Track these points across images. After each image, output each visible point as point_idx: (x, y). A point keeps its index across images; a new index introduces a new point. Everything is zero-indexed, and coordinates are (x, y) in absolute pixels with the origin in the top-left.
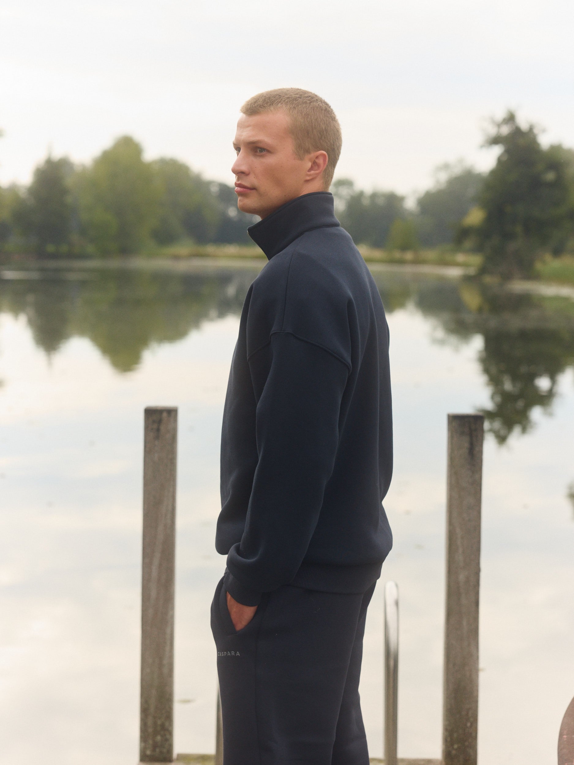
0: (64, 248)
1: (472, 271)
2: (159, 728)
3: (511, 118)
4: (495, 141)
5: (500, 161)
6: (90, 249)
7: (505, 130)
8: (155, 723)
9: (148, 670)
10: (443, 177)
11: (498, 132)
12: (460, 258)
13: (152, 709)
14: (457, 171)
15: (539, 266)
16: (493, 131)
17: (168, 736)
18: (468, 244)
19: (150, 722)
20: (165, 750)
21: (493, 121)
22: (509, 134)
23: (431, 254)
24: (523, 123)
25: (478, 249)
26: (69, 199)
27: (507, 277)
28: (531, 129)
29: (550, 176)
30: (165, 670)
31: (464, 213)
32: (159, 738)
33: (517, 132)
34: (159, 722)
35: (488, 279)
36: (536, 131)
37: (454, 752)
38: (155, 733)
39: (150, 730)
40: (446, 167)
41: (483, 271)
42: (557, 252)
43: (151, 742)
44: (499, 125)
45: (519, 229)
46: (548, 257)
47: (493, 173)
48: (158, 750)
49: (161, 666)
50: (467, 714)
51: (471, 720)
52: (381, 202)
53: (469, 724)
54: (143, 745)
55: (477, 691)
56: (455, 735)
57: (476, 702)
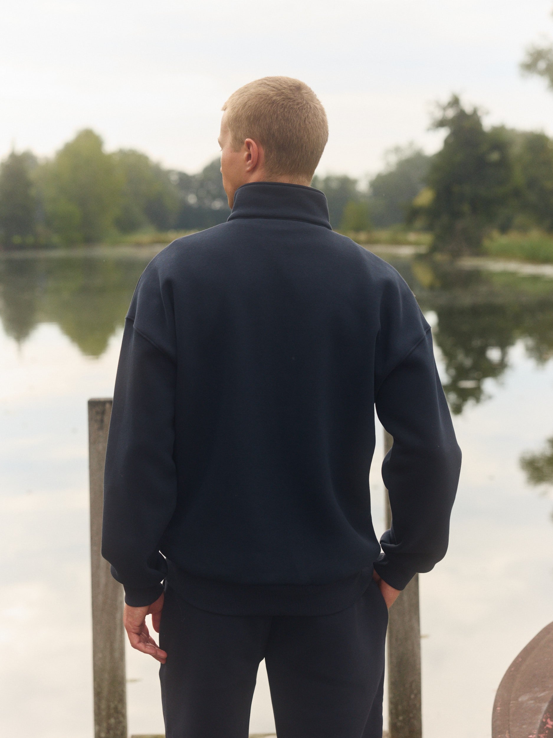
0: (30, 240)
1: (423, 250)
2: (112, 711)
3: (455, 102)
4: (441, 124)
6: (55, 239)
7: (451, 113)
8: (108, 707)
9: (100, 655)
10: (394, 159)
11: (444, 115)
12: (412, 237)
13: (105, 693)
14: (407, 153)
15: (487, 243)
16: (439, 115)
17: (121, 719)
18: (418, 223)
19: (103, 706)
20: (119, 733)
21: (438, 105)
22: (454, 117)
23: (383, 234)
24: (467, 106)
25: (429, 228)
26: (33, 192)
27: (457, 254)
28: (475, 112)
29: (495, 156)
30: (117, 654)
31: (414, 193)
32: (112, 721)
33: (462, 115)
34: (112, 705)
35: (440, 257)
36: (479, 113)
38: (109, 716)
39: (104, 713)
40: (397, 150)
41: (434, 249)
42: (504, 229)
43: (105, 725)
44: (445, 109)
45: (466, 208)
46: (495, 234)
47: (440, 155)
48: (111, 732)
49: (112, 651)
50: (411, 686)
51: (415, 692)
52: (334, 185)
53: (413, 696)
54: (97, 728)
55: (420, 664)
56: (400, 707)
57: (419, 674)
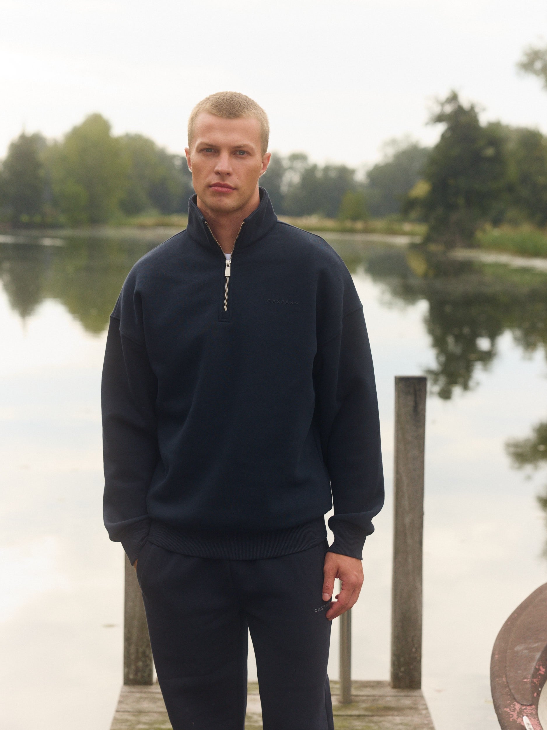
0: (38, 219)
1: (418, 240)
2: (140, 655)
3: (454, 98)
4: (439, 118)
5: (443, 136)
6: (62, 218)
7: (449, 109)
8: (137, 652)
10: (391, 152)
11: (442, 110)
12: (407, 227)
13: (134, 638)
14: (403, 146)
15: (479, 235)
16: (437, 110)
17: (149, 662)
18: (414, 214)
19: (132, 650)
20: (146, 675)
21: (437, 101)
22: (452, 112)
23: (380, 224)
24: (465, 101)
25: (423, 219)
26: (42, 173)
27: (450, 245)
28: (472, 108)
29: (490, 152)
31: (410, 185)
32: (140, 664)
33: (460, 111)
34: (141, 650)
35: (433, 248)
36: (477, 110)
37: (401, 674)
38: (137, 659)
39: (133, 657)
40: (394, 142)
41: (428, 239)
42: (497, 222)
43: (133, 667)
44: (443, 104)
45: (461, 201)
46: (488, 227)
47: (438, 147)
48: (139, 674)
50: (413, 640)
51: (416, 646)
52: (333, 174)
53: (414, 650)
54: (126, 670)
55: (421, 620)
56: (402, 659)
57: (420, 630)
